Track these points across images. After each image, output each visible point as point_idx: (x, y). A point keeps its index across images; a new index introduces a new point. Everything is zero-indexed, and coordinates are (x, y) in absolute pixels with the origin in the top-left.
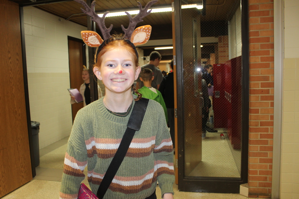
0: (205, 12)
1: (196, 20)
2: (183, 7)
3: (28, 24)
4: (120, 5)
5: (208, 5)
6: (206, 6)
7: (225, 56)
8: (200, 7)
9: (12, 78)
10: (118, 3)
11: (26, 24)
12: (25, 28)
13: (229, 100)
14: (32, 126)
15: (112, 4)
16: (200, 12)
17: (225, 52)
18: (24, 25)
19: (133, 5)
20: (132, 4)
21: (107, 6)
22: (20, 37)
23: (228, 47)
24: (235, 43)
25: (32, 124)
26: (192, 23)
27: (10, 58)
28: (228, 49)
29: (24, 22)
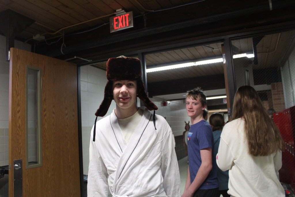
0: (257, 60)
1: (248, 69)
2: (235, 57)
3: (84, 81)
4: (169, 59)
5: (259, 53)
6: (258, 54)
7: (280, 104)
8: (251, 56)
9: (68, 133)
10: (167, 58)
11: (82, 81)
12: (81, 84)
13: (292, 153)
14: (84, 180)
15: (162, 59)
16: (251, 61)
17: (280, 99)
18: (80, 83)
19: (182, 59)
20: (181, 57)
21: (157, 61)
22: (77, 94)
23: (283, 94)
24: (291, 88)
25: (84, 178)
26: (245, 72)
27: (67, 114)
28: (283, 96)
29: (81, 79)
